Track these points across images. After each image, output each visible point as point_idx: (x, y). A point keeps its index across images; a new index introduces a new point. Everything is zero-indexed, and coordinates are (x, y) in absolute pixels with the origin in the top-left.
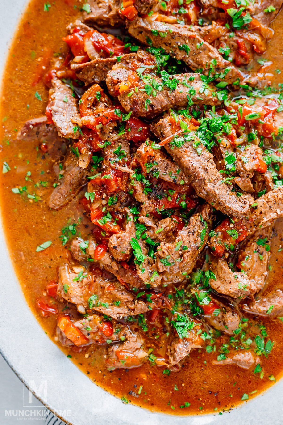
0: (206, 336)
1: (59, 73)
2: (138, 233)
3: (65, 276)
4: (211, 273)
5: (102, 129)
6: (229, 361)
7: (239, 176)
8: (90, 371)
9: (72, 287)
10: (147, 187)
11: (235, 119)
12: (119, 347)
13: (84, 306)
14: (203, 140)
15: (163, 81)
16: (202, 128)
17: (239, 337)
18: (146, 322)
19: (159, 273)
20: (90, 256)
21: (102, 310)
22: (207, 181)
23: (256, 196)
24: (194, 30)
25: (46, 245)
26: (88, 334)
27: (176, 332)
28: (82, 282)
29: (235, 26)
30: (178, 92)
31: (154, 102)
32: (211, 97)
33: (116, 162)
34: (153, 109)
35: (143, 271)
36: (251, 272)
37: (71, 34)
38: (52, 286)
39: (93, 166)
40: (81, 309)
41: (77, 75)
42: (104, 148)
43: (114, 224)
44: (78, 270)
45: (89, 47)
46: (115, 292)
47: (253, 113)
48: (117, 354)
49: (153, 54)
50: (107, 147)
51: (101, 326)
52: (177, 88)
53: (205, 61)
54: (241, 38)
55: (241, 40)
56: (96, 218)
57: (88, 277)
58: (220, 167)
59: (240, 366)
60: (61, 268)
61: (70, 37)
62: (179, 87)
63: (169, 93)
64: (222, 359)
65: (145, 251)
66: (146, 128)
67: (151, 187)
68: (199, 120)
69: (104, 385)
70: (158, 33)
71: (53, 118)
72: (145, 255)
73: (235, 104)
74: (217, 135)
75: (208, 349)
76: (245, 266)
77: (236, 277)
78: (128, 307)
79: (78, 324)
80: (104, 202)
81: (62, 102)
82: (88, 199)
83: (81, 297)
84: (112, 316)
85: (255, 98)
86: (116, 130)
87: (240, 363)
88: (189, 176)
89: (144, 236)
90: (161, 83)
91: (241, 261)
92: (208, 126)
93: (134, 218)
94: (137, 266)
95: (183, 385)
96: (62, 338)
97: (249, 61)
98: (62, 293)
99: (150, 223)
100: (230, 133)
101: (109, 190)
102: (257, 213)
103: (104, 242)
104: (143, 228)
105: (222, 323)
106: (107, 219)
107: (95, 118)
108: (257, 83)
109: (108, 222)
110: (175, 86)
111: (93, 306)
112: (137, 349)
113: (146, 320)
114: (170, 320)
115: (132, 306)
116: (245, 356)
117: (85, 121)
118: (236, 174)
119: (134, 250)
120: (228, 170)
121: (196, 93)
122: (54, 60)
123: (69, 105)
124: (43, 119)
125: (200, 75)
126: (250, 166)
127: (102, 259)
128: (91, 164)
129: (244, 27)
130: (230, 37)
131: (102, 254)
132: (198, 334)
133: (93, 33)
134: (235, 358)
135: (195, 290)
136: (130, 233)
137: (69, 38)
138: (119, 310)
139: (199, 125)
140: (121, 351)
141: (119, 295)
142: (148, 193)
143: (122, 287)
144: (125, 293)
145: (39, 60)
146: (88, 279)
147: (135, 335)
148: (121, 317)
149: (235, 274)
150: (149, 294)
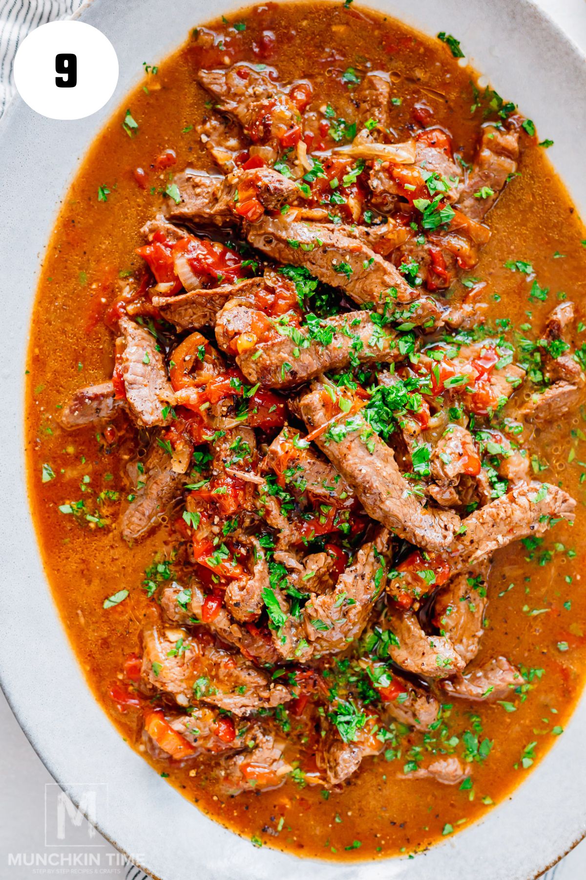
0: (385, 735)
1: (131, 308)
2: (274, 579)
3: (154, 648)
4: (392, 636)
5: (209, 410)
6: (422, 773)
7: (437, 485)
8: (199, 797)
9: (165, 668)
10: (287, 503)
11: (427, 386)
12: (245, 757)
13: (186, 695)
14: (376, 422)
15: (310, 332)
16: (374, 403)
17: (437, 734)
18: (288, 715)
19: (309, 642)
20: (194, 614)
21: (216, 702)
22: (384, 496)
23: (463, 512)
24: (358, 235)
25: (120, 596)
26: (195, 740)
27: (337, 732)
28: (184, 656)
29: (427, 226)
30: (334, 348)
31: (296, 367)
32: (388, 351)
33: (235, 464)
34: (294, 378)
35: (284, 640)
36: (456, 633)
37: (149, 243)
38: (133, 662)
39: (196, 468)
40: (182, 700)
41: (162, 313)
42: (214, 440)
43: (234, 564)
44: (175, 636)
45: (182, 268)
46: (236, 672)
47: (458, 376)
48: (243, 768)
49: (291, 279)
50: (219, 440)
51: (216, 726)
52: (333, 340)
53: (377, 290)
54: (437, 245)
55: (435, 250)
56: (202, 554)
57: (191, 649)
58: (405, 467)
59: (441, 781)
60: (147, 633)
61: (149, 250)
62: (336, 338)
63: (320, 349)
64: (412, 770)
65: (285, 605)
66: (282, 406)
67: (292, 502)
68: (368, 390)
69: (222, 820)
70: (299, 245)
71: (128, 395)
72: (286, 613)
73: (427, 359)
74: (399, 415)
75: (389, 755)
76: (447, 623)
77: (432, 646)
78: (258, 696)
79: (178, 725)
80: (216, 529)
81: (141, 365)
82: (189, 523)
83: (181, 681)
84: (233, 711)
85: (459, 346)
86: (234, 411)
87: (440, 776)
88: (354, 486)
89: (283, 585)
90: (307, 336)
91: (440, 615)
92: (384, 399)
93: (265, 555)
94: (273, 632)
95: (350, 814)
96: (153, 748)
97: (450, 282)
98: (151, 677)
99: (292, 562)
100: (421, 411)
101: (224, 511)
102: (465, 542)
103: (217, 592)
104: (283, 571)
105: (410, 713)
106: (221, 555)
107: (198, 393)
108: (463, 321)
109: (223, 560)
110: (330, 338)
111: (203, 695)
112: (275, 760)
113: (287, 712)
114: (326, 711)
115: (265, 694)
116: (448, 765)
117: (181, 398)
118: (431, 479)
119: (268, 608)
120: (418, 473)
121: (365, 347)
122: (122, 283)
123: (152, 369)
124: (107, 387)
125: (370, 313)
126: (453, 469)
127: (216, 621)
128: (191, 465)
129: (442, 229)
130: (418, 244)
131: (216, 613)
132: (373, 732)
133: (189, 241)
134: (431, 768)
135: (366, 663)
136: (262, 579)
137: (148, 252)
138: (244, 701)
139: (369, 397)
140: (248, 765)
141: (244, 676)
142: (288, 512)
143: (248, 663)
144: (254, 674)
145: (94, 286)
146: (192, 652)
147: (270, 738)
148: (249, 712)
149: (431, 639)
150: (292, 672)
